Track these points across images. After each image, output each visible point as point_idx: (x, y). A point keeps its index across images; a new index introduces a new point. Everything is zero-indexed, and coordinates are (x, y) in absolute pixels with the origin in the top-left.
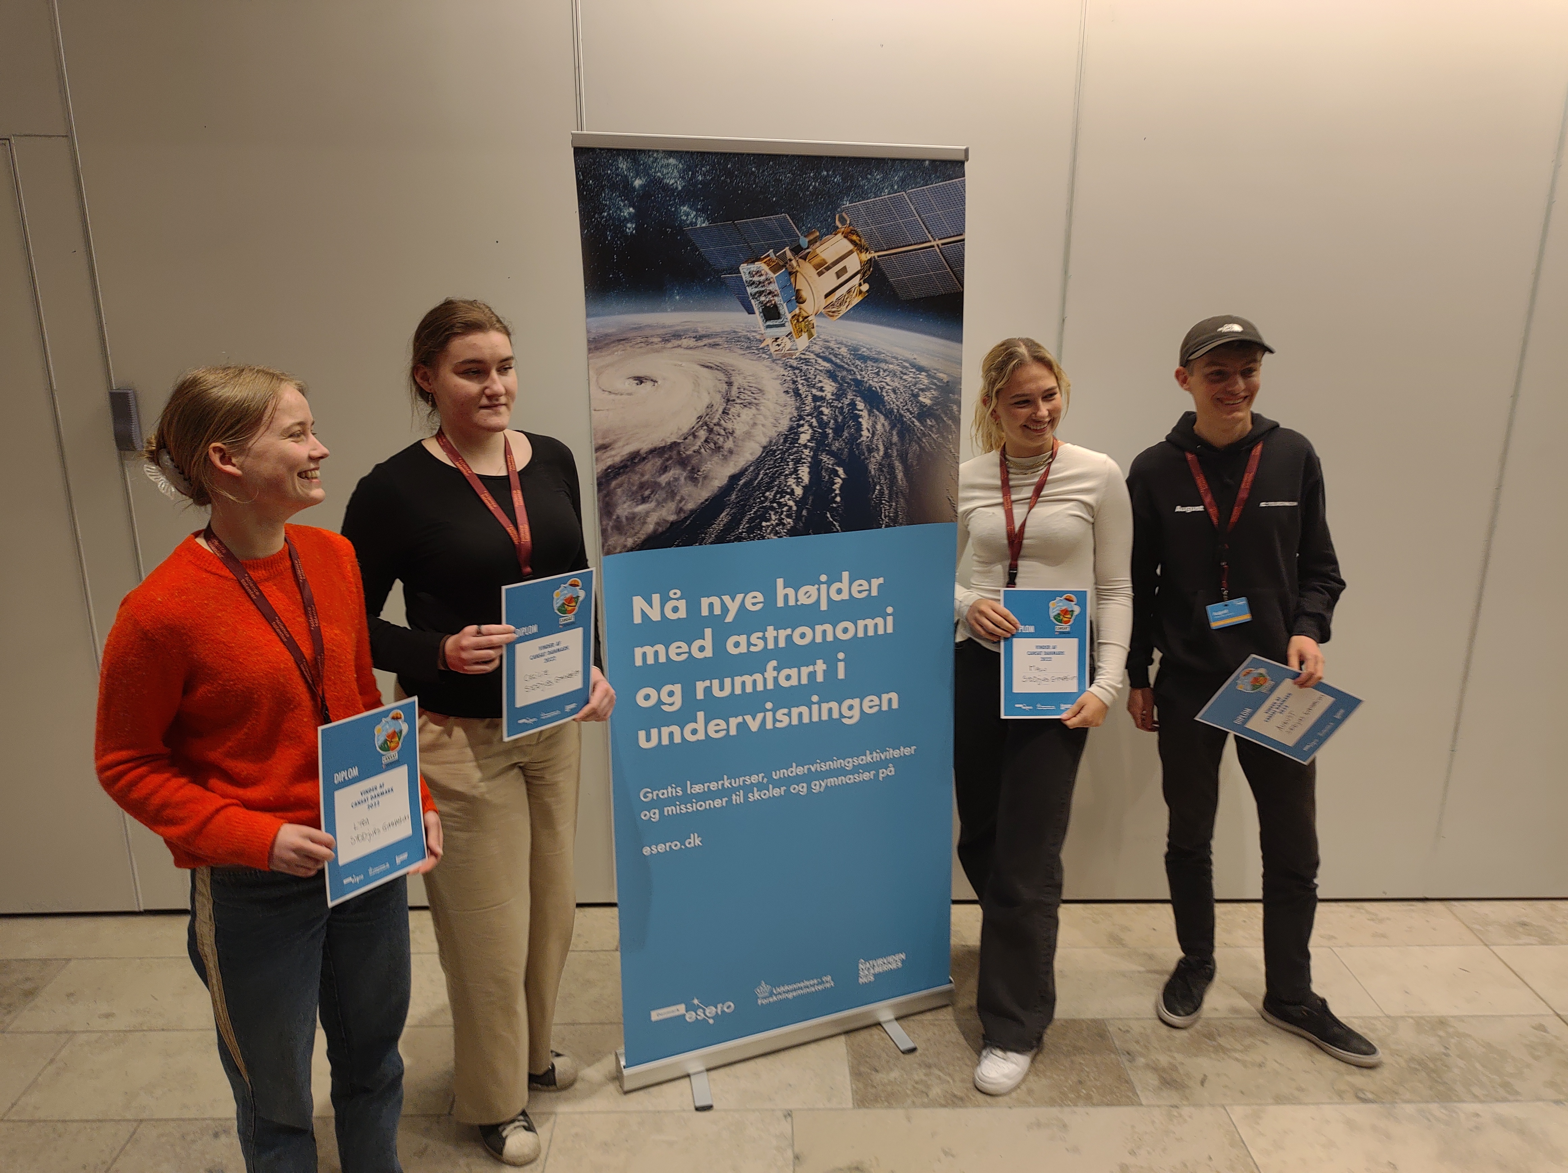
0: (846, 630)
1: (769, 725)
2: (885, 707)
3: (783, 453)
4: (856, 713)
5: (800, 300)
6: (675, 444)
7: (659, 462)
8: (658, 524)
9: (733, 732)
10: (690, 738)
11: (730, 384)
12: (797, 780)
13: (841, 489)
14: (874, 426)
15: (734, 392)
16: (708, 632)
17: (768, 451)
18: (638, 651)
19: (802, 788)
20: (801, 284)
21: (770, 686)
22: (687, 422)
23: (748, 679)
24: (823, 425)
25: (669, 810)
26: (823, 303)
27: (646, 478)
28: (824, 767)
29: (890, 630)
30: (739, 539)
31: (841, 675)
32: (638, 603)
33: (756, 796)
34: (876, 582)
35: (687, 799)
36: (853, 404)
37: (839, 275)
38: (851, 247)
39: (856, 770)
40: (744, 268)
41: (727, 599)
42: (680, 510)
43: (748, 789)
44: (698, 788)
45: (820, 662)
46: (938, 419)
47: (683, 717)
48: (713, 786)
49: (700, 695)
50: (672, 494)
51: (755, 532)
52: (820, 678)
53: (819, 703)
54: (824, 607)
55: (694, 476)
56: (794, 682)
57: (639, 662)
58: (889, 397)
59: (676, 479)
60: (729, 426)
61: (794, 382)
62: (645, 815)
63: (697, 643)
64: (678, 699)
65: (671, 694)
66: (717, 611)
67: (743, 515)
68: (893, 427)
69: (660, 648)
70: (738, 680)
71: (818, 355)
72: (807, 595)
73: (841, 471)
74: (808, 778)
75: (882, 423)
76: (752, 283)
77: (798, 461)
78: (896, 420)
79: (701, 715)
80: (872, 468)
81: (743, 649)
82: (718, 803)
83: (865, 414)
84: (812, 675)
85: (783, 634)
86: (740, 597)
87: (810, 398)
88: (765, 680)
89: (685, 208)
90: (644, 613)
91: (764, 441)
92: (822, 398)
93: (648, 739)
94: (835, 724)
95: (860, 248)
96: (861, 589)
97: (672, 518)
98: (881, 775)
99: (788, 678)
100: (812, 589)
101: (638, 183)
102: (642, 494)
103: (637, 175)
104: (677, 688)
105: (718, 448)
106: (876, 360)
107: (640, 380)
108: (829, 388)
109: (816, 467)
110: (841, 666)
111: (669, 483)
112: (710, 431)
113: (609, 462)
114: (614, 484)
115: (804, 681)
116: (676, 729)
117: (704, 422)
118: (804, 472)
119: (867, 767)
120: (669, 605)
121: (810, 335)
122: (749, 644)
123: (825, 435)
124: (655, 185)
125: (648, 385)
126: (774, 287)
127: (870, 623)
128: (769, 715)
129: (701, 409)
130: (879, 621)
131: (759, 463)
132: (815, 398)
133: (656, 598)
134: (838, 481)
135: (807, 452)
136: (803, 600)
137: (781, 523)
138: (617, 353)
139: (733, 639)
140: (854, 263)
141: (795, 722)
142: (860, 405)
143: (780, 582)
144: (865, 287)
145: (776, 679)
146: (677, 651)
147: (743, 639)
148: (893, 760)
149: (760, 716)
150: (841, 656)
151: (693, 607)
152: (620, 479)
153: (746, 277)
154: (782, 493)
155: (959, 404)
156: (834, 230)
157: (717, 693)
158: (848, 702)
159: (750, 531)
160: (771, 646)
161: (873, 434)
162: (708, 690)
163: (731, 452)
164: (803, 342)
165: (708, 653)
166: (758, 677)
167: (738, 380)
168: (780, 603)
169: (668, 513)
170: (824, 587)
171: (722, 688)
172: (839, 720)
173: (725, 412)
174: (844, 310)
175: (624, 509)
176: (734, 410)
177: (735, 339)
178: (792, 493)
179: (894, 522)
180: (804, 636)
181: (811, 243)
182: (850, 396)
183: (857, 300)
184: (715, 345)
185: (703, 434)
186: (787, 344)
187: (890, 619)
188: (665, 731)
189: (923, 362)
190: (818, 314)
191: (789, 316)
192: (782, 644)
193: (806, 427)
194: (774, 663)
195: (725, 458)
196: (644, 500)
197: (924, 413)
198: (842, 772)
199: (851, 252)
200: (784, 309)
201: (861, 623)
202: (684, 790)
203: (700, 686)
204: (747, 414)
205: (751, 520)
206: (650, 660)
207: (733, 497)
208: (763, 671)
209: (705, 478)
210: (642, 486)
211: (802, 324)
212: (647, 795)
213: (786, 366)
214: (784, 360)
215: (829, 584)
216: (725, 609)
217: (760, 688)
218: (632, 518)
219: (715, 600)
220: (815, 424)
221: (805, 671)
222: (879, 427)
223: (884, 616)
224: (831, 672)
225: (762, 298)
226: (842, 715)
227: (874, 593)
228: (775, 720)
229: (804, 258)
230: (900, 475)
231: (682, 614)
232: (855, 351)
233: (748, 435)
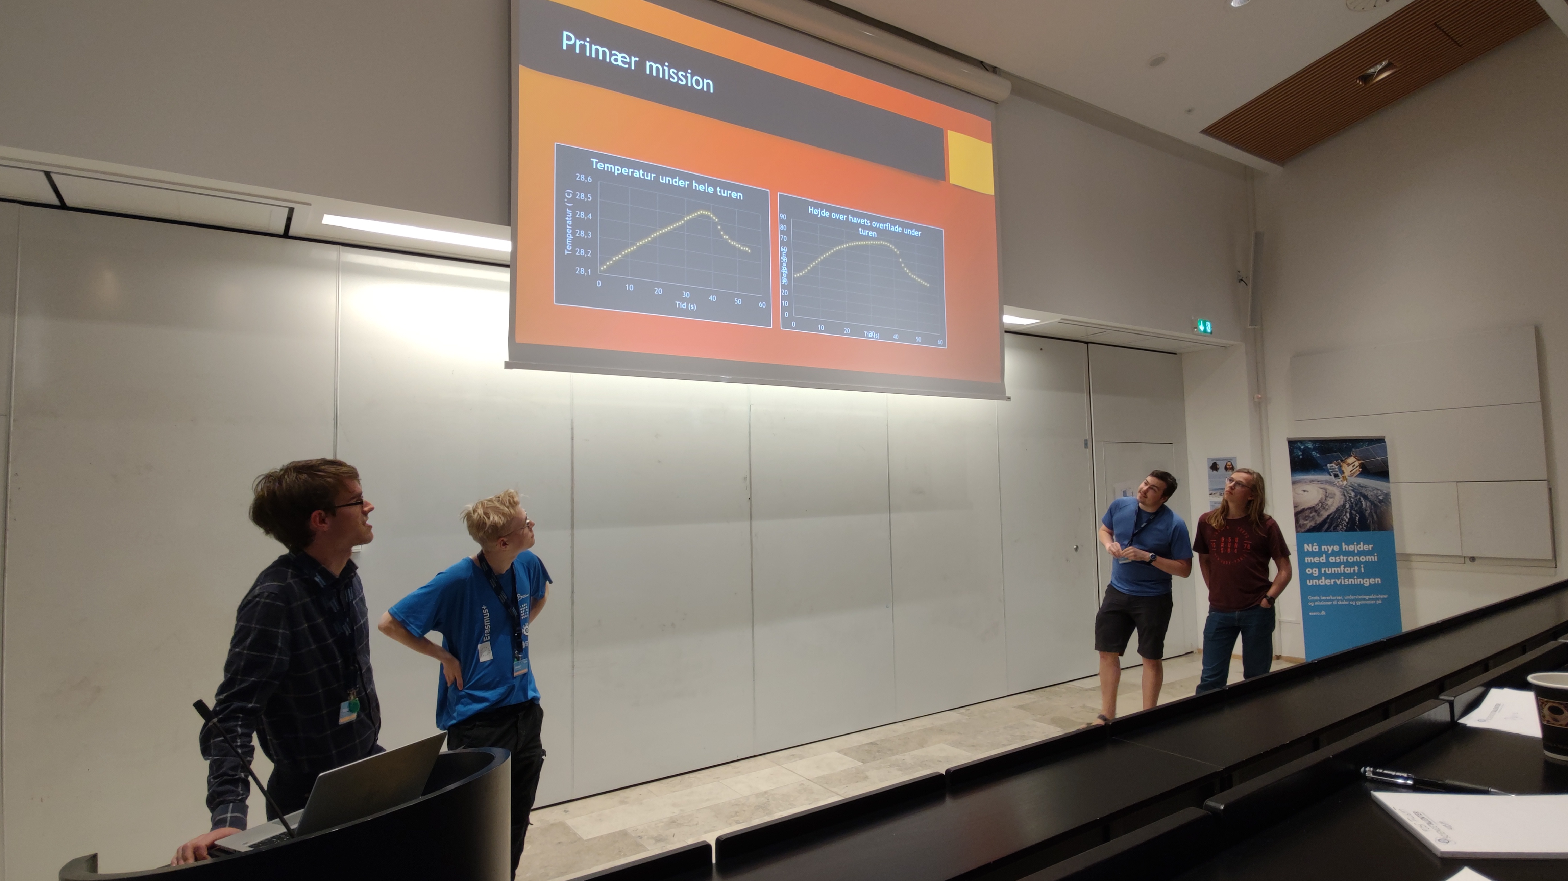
0: (1363, 559)
1: (1343, 583)
2: (1377, 582)
3: (1342, 510)
4: (1368, 583)
5: (1343, 473)
6: (1314, 507)
7: (1310, 511)
8: (1310, 527)
9: (1332, 583)
10: (1321, 584)
11: (1326, 493)
12: (1353, 600)
13: (1358, 520)
14: (1366, 504)
15: (1327, 494)
16: (1324, 555)
17: (1338, 509)
18: (1306, 559)
19: (1353, 603)
20: (1343, 469)
21: (1342, 572)
22: (1316, 502)
23: (1336, 569)
24: (1352, 503)
25: (1316, 603)
26: (1350, 473)
27: (1307, 515)
28: (1360, 597)
29: (1376, 560)
30: (1331, 531)
31: (1363, 571)
32: (1306, 546)
33: (1340, 603)
34: (1371, 546)
35: (1321, 601)
36: (1360, 498)
37: (1353, 466)
38: (1355, 460)
39: (1369, 600)
40: (1328, 465)
41: (1328, 547)
42: (1315, 523)
43: (1338, 600)
44: (1324, 598)
45: (1356, 567)
46: (1384, 502)
47: (1319, 578)
48: (1328, 598)
49: (1323, 572)
50: (1313, 518)
51: (1335, 529)
52: (1356, 572)
53: (1357, 579)
54: (1356, 551)
55: (1319, 515)
56: (1349, 572)
57: (1306, 561)
58: (1370, 497)
59: (1314, 515)
60: (1326, 502)
61: (1344, 492)
62: (1310, 604)
63: (1321, 558)
64: (1317, 572)
65: (1315, 571)
66: (1326, 550)
67: (1331, 526)
68: (1372, 504)
69: (1312, 558)
70: (1333, 569)
71: (1349, 486)
72: (1351, 548)
73: (1358, 515)
74: (1356, 600)
75: (1368, 504)
76: (1331, 469)
77: (1346, 512)
78: (1372, 503)
79: (1323, 578)
80: (1367, 515)
81: (1334, 561)
82: (1329, 603)
83: (1363, 501)
84: (1354, 570)
85: (1345, 558)
86: (1332, 547)
87: (1348, 497)
88: (1341, 570)
89: (1314, 452)
90: (1307, 549)
91: (1337, 507)
92: (1351, 497)
93: (1310, 582)
94: (1361, 586)
95: (1358, 460)
96: (1366, 547)
97: (1314, 525)
98: (1377, 603)
99: (1347, 570)
100: (1353, 546)
101: (1302, 447)
102: (1306, 518)
103: (1302, 446)
104: (1317, 570)
105: (1324, 508)
106: (1366, 487)
107: (1304, 491)
108: (1353, 494)
109: (1351, 514)
110: (1362, 569)
111: (1312, 516)
112: (1322, 504)
113: (1297, 510)
114: (1299, 516)
115: (1352, 572)
116: (1317, 581)
117: (1320, 501)
118: (1348, 515)
119: (1373, 599)
120: (1314, 547)
121: (1347, 481)
122: (1336, 560)
123: (1353, 506)
124: (1306, 448)
125: (1306, 493)
126: (1337, 470)
127: (1370, 557)
128: (1343, 580)
129: (1319, 499)
130: (1373, 557)
131: (1336, 512)
132: (1349, 497)
133: (1310, 545)
134: (1357, 518)
135: (1348, 510)
136: (1350, 549)
137: (1342, 528)
138: (1299, 485)
139: (1331, 558)
140: (1357, 464)
141: (1350, 583)
142: (1362, 499)
143: (1343, 544)
144: (1361, 469)
145: (1344, 570)
146: (1316, 560)
147: (1334, 558)
148: (1380, 599)
149: (1340, 580)
150: (1362, 566)
151: (1320, 548)
152: (1300, 515)
153: (1329, 467)
154: (1342, 520)
155: (1391, 499)
156: (1351, 456)
157: (1327, 572)
158: (1365, 580)
159: (1334, 530)
160: (1342, 561)
161: (1366, 506)
162: (1325, 571)
163: (1327, 509)
164: (1345, 483)
165: (1324, 561)
166: (1338, 569)
167: (1328, 492)
168: (1344, 550)
169: (1312, 524)
170: (1356, 546)
171: (1329, 571)
172: (1363, 584)
173: (1326, 499)
174: (1355, 475)
175: (1301, 522)
176: (1328, 499)
177: (1327, 482)
178: (1345, 520)
179: (1374, 530)
180: (1351, 559)
181: (1346, 459)
182: (1359, 496)
183: (1358, 473)
184: (1322, 483)
185: (1320, 504)
186: (1341, 483)
187: (1376, 557)
188: (1314, 581)
189: (1379, 488)
190: (1349, 476)
191: (1341, 476)
192: (1345, 561)
193: (1347, 504)
194: (1343, 566)
195: (1326, 511)
196: (1307, 520)
197: (1381, 501)
198: (1364, 600)
199: (1356, 461)
200: (1340, 475)
201: (1367, 557)
202: (1320, 598)
203: (1323, 570)
204: (1331, 500)
205: (1334, 527)
206: (1310, 561)
207: (1329, 520)
208: (1340, 568)
209: (1321, 515)
210: (1306, 517)
211: (1345, 478)
212: (1310, 598)
213: (1341, 488)
214: (1340, 487)
215: (1357, 545)
216: (1328, 550)
217: (1339, 572)
218: (1304, 524)
219: (1325, 547)
220: (1350, 502)
221: (1352, 569)
222: (1368, 505)
223: (1374, 556)
224: (1359, 570)
225: (1334, 472)
226: (1364, 583)
227: (1370, 549)
228: (1344, 582)
229: (1344, 463)
230: (1375, 517)
231: (1317, 550)
232: (1359, 485)
233: (1332, 505)
